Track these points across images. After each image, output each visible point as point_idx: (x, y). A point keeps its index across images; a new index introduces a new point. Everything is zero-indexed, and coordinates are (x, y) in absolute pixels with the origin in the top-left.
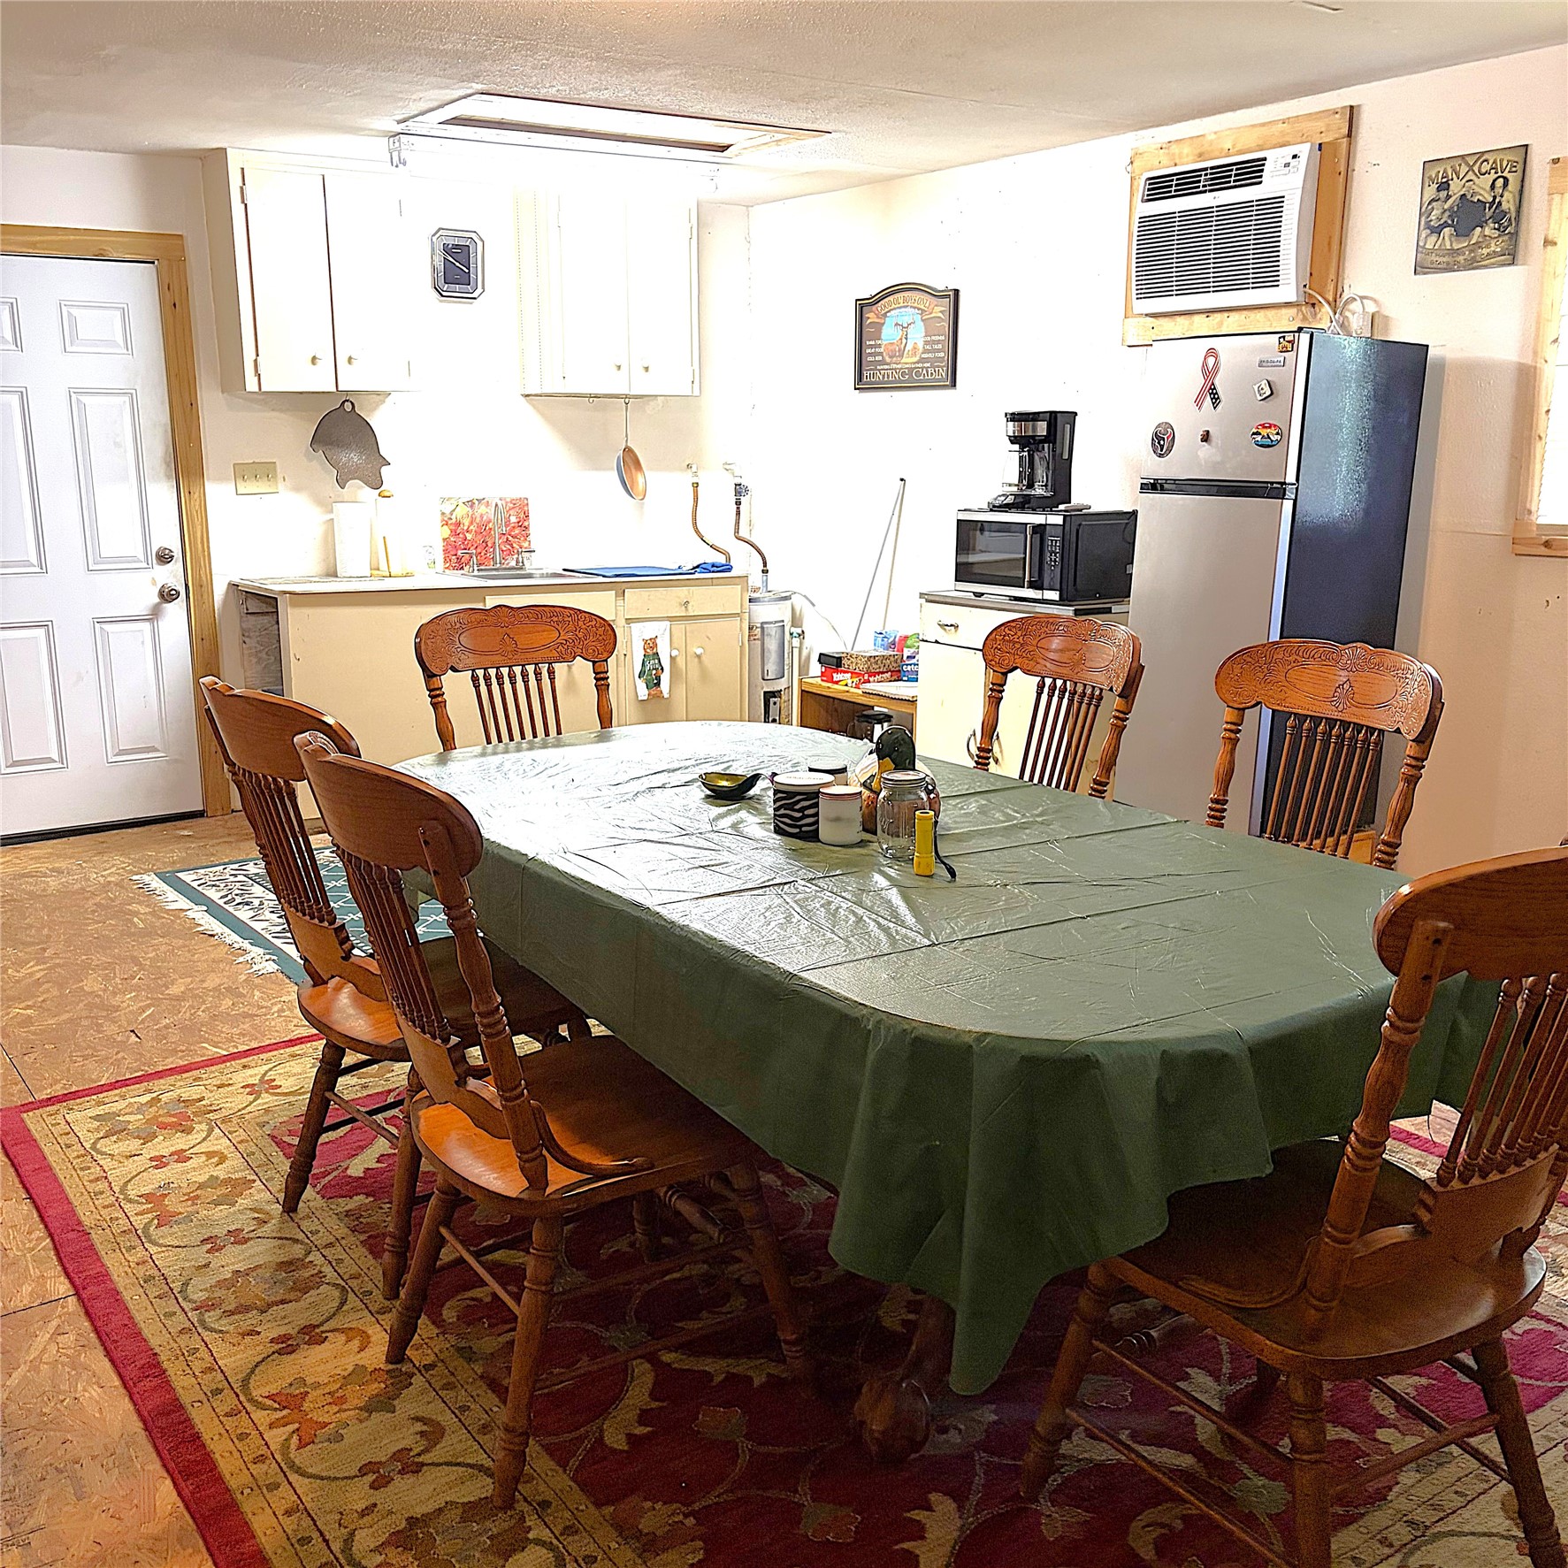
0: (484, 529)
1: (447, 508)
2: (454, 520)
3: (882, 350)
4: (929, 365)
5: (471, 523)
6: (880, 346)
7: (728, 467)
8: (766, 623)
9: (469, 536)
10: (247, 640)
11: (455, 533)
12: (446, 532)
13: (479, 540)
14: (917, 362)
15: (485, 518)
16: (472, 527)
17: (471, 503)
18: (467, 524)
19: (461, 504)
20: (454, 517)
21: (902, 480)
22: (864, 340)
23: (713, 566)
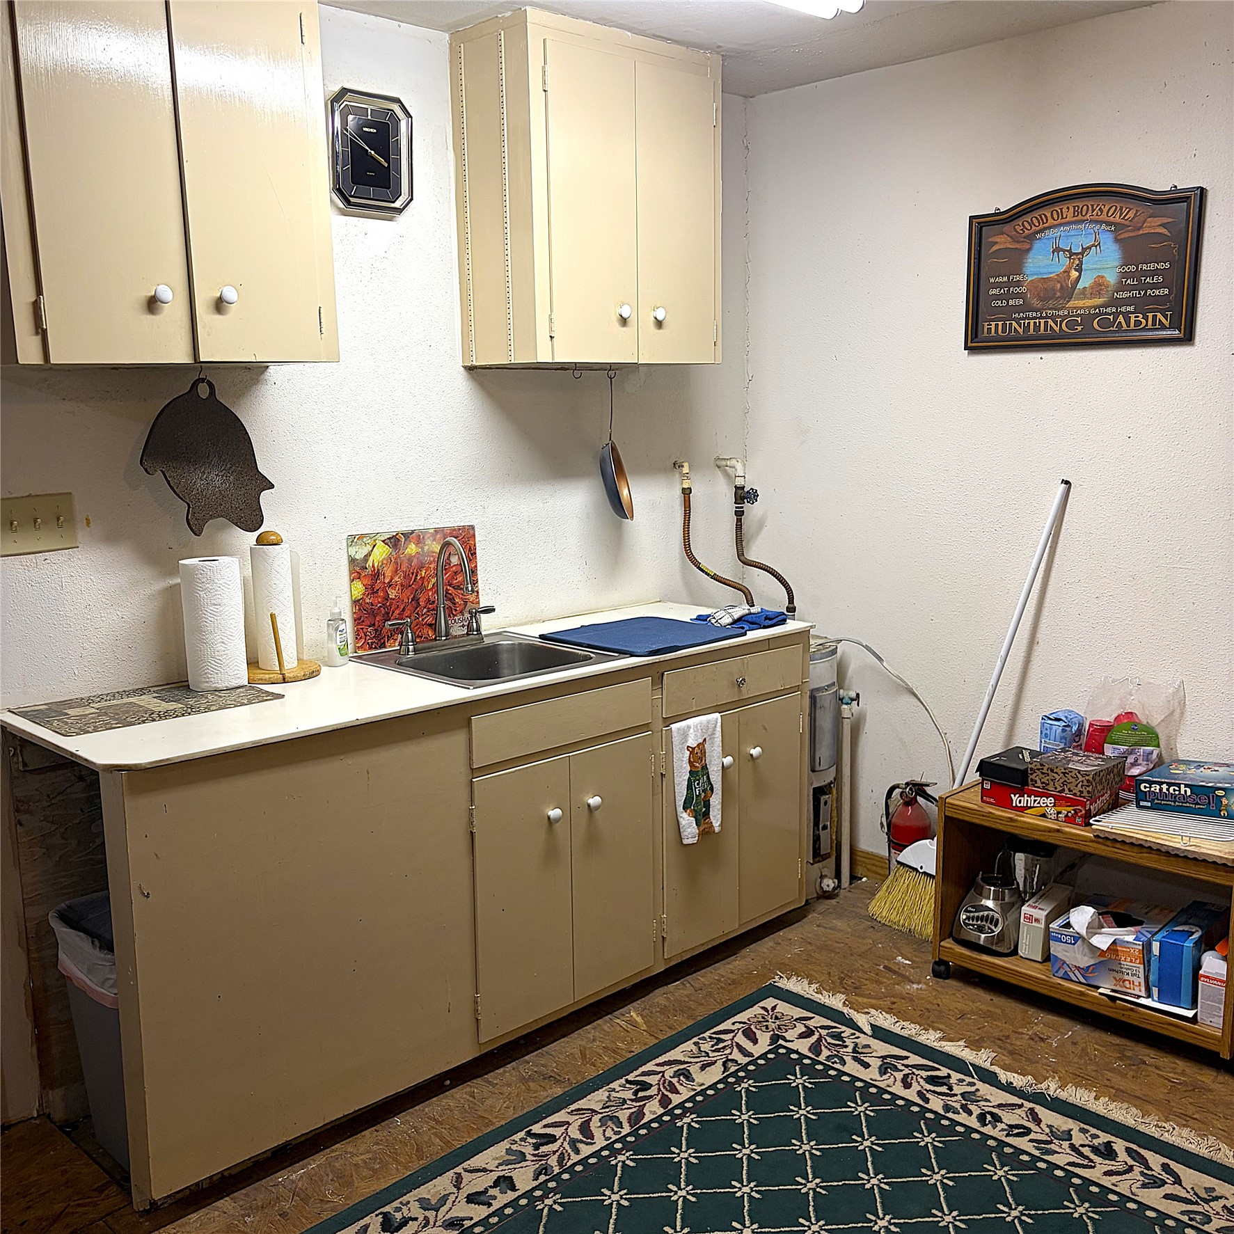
0: (412, 579)
1: (360, 552)
2: (369, 571)
3: (1024, 289)
4: (1131, 309)
5: (396, 571)
6: (1019, 284)
7: (720, 463)
8: (818, 689)
9: (392, 594)
10: (23, 818)
11: (371, 590)
12: (359, 589)
13: (407, 596)
14: (1106, 306)
15: (415, 561)
16: (396, 579)
17: (394, 541)
18: (388, 573)
19: (380, 543)
20: (370, 563)
21: (1067, 482)
22: (983, 275)
23: (766, 618)
